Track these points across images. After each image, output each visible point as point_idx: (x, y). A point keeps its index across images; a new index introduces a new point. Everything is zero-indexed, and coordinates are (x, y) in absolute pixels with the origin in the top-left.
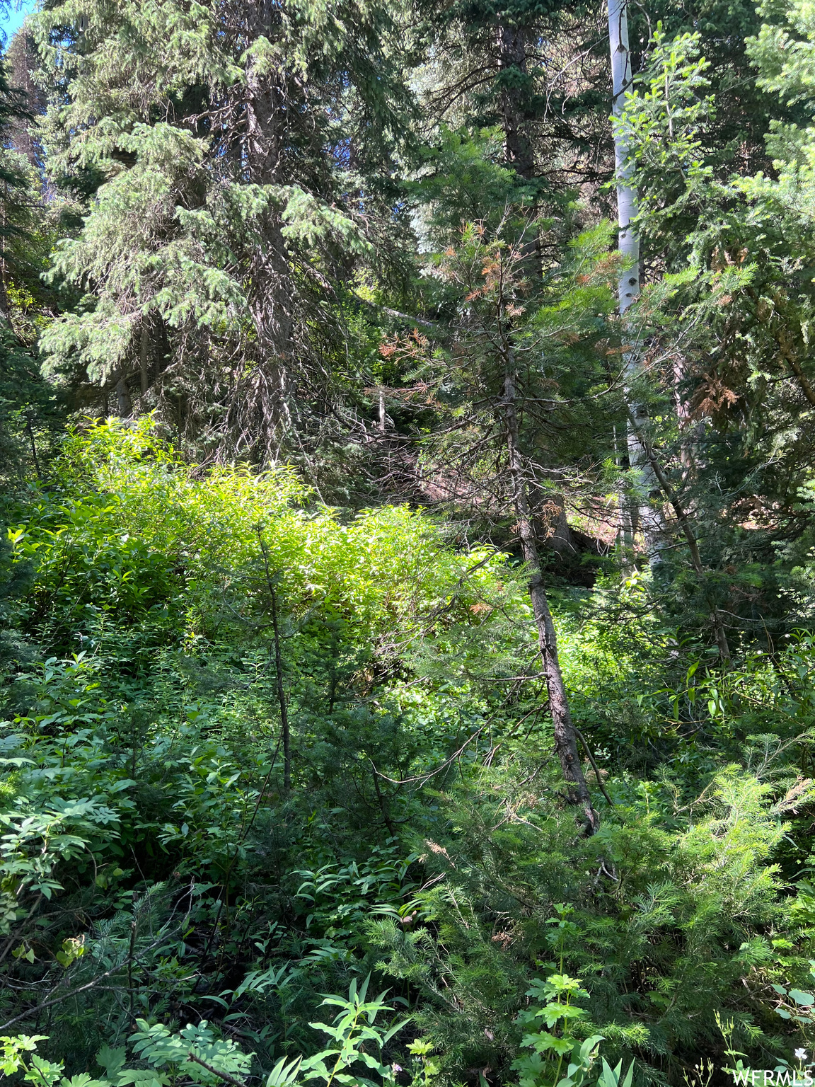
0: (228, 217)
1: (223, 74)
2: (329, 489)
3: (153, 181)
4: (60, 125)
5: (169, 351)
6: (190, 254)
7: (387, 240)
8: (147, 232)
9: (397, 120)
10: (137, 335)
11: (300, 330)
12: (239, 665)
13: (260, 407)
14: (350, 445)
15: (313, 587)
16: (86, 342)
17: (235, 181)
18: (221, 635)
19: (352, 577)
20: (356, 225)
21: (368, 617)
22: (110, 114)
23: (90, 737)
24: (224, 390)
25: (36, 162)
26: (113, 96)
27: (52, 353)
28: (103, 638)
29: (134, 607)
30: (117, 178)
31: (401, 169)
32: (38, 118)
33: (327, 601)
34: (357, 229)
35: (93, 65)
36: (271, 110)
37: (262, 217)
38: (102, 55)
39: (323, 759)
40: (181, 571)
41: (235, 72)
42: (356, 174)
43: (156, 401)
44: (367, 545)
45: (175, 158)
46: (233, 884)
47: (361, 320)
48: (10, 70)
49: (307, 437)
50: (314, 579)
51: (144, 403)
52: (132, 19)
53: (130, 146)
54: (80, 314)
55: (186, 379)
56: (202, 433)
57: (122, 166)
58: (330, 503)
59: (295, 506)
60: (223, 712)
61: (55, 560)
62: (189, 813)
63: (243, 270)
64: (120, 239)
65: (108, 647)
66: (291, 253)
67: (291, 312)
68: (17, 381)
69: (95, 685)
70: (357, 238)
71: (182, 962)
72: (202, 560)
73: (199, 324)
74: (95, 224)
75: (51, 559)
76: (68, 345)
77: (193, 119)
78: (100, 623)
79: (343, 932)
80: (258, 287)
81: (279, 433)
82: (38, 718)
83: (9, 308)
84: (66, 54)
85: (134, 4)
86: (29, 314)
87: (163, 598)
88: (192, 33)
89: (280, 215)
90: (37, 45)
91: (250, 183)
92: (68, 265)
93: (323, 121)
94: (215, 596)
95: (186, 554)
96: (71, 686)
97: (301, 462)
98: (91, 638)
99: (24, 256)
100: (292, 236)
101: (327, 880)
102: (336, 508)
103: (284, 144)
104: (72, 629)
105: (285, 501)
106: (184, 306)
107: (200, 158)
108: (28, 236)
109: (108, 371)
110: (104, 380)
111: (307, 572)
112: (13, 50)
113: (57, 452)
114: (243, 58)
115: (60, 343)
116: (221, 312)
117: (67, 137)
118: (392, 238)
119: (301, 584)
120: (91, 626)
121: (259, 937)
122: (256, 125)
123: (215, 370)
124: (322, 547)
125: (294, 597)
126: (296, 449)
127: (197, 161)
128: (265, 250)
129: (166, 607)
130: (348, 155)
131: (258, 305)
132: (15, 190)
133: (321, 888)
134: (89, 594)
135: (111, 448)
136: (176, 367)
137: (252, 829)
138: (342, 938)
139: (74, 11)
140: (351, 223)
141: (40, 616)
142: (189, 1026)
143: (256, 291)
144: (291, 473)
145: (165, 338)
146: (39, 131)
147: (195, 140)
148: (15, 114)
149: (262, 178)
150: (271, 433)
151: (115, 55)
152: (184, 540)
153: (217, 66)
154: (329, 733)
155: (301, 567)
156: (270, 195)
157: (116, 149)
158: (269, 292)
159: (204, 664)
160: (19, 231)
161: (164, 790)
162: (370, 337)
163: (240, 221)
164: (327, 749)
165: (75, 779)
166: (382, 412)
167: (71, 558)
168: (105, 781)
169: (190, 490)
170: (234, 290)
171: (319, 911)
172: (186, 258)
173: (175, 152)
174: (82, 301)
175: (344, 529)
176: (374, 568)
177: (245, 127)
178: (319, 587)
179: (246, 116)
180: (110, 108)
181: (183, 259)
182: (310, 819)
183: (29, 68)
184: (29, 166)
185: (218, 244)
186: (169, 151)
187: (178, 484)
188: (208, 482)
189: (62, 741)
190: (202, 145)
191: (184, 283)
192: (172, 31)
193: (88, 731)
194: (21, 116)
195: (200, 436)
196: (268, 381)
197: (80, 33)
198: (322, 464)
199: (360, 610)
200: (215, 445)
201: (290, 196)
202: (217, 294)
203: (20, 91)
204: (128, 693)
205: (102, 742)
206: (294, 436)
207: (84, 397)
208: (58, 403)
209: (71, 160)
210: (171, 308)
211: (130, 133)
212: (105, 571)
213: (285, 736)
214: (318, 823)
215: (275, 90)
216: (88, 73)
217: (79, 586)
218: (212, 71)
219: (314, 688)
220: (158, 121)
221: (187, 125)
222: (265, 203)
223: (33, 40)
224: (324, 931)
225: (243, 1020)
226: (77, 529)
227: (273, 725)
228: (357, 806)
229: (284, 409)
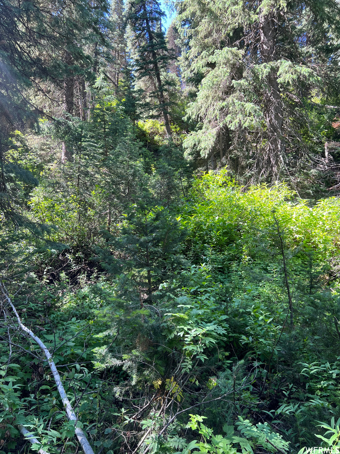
0: (253, 80)
1: (249, 20)
2: (302, 191)
3: (222, 72)
4: (187, 59)
5: (231, 140)
6: (238, 99)
7: (326, 74)
8: (221, 94)
9: (330, 17)
10: (218, 135)
11: (287, 122)
12: (266, 270)
13: (270, 158)
14: (312, 171)
15: (298, 236)
16: (199, 142)
17: (255, 64)
18: (257, 257)
19: (316, 231)
20: (312, 70)
21: (326, 249)
22: (205, 49)
23: (209, 297)
24: (254, 153)
25: (178, 75)
26: (206, 42)
27: (187, 148)
28: (211, 258)
29: (222, 245)
30: (209, 74)
31: (333, 39)
32: (179, 58)
33: (304, 242)
34: (312, 72)
35: (198, 32)
36: (270, 29)
37: (268, 77)
38: (201, 27)
39: (309, 314)
40: (239, 230)
41: (254, 17)
42: (310, 47)
43: (226, 162)
44: (323, 216)
45: (231, 60)
46: (271, 364)
47: (314, 113)
48: (168, 42)
49: (291, 169)
50: (298, 232)
51: (222, 163)
52: (212, 8)
53: (213, 60)
54: (197, 131)
55: (238, 151)
56: (245, 172)
57: (210, 69)
58: (303, 197)
59: (287, 200)
60: (261, 289)
61: (192, 227)
62: (252, 332)
63: (260, 101)
64: (210, 98)
65: (213, 261)
66: (281, 90)
67: (282, 115)
68: (175, 161)
69: (209, 276)
70: (313, 76)
71: (252, 393)
72: (248, 225)
73: (243, 127)
74: (201, 95)
75: (191, 227)
76: (193, 144)
77: (237, 42)
78: (210, 252)
79: (324, 394)
80: (267, 107)
81: (278, 168)
82: (190, 288)
83: (171, 133)
84: (188, 30)
85: (212, 2)
86: (178, 134)
87: (233, 241)
88: (236, 7)
89: (276, 74)
90: (177, 30)
91: (262, 63)
92: (192, 113)
93: (294, 28)
94: (255, 241)
95: (241, 223)
96: (201, 276)
97: (289, 180)
98: (207, 258)
99: (176, 112)
100: (282, 82)
101: (315, 369)
102: (307, 200)
103: (277, 42)
104: (200, 254)
105: (283, 199)
106: (237, 121)
107: (241, 58)
108: (177, 104)
109: (208, 152)
110: (207, 156)
111: (294, 229)
112: (169, 34)
113: (190, 186)
114: (258, 10)
115: (190, 144)
116: (252, 121)
117: (189, 62)
118: (328, 73)
119: (292, 235)
120: (206, 252)
121: (285, 389)
122: (264, 38)
123: (249, 146)
124: (300, 218)
125: (288, 240)
126: (286, 175)
127: (240, 59)
128: (269, 91)
129: (234, 245)
130: (305, 39)
131: (267, 115)
132: (172, 88)
133: (312, 372)
134: (205, 240)
135: (211, 182)
136: (234, 147)
137: (279, 342)
138: (324, 396)
139: (190, 12)
140: (310, 70)
141: (188, 249)
142: (260, 423)
143: (266, 110)
144: (285, 186)
145: (229, 135)
146: (179, 63)
147: (239, 51)
148: (170, 59)
149: (268, 59)
150: (275, 169)
151: (206, 25)
152: (240, 218)
153: (247, 17)
154: (312, 303)
155: (292, 227)
156: (272, 66)
157: (208, 63)
158: (272, 109)
159: (252, 269)
160: (174, 103)
161: (240, 321)
162: (319, 120)
163: (259, 80)
164: (312, 310)
165: (205, 313)
166: (326, 154)
167: (198, 226)
168: (217, 315)
169: (241, 197)
170: (258, 110)
171: (311, 382)
172: (237, 101)
173: (231, 58)
174: (197, 126)
175: (311, 209)
176: (327, 227)
177: (259, 40)
178: (301, 236)
179: (259, 35)
180: (205, 47)
181: (236, 101)
182: (305, 340)
183: (174, 40)
184: (176, 77)
185: (250, 92)
186: (229, 59)
187: (237, 195)
188: (249, 193)
189: (199, 298)
190: (242, 52)
191: (236, 111)
192: (228, 8)
193: (209, 294)
194: (172, 59)
195: (244, 174)
196: (273, 147)
197: (192, 20)
198: (298, 181)
199: (321, 246)
200: (250, 177)
201: (280, 64)
202: (250, 113)
203: (172, 49)
204: (222, 280)
205: (215, 299)
206: (285, 169)
207: (199, 164)
208: (190, 167)
209: (191, 71)
210: (231, 122)
211: (213, 55)
212: (210, 231)
213: (290, 302)
214: (309, 342)
215: (272, 20)
216: (196, 36)
217: (201, 237)
218: (245, 19)
219: (302, 281)
220: (224, 47)
221: (235, 46)
222: (269, 70)
223: (176, 28)
224: (315, 392)
225: (279, 423)
226: (199, 215)
227: (283, 297)
228: (327, 336)
229: (280, 158)
